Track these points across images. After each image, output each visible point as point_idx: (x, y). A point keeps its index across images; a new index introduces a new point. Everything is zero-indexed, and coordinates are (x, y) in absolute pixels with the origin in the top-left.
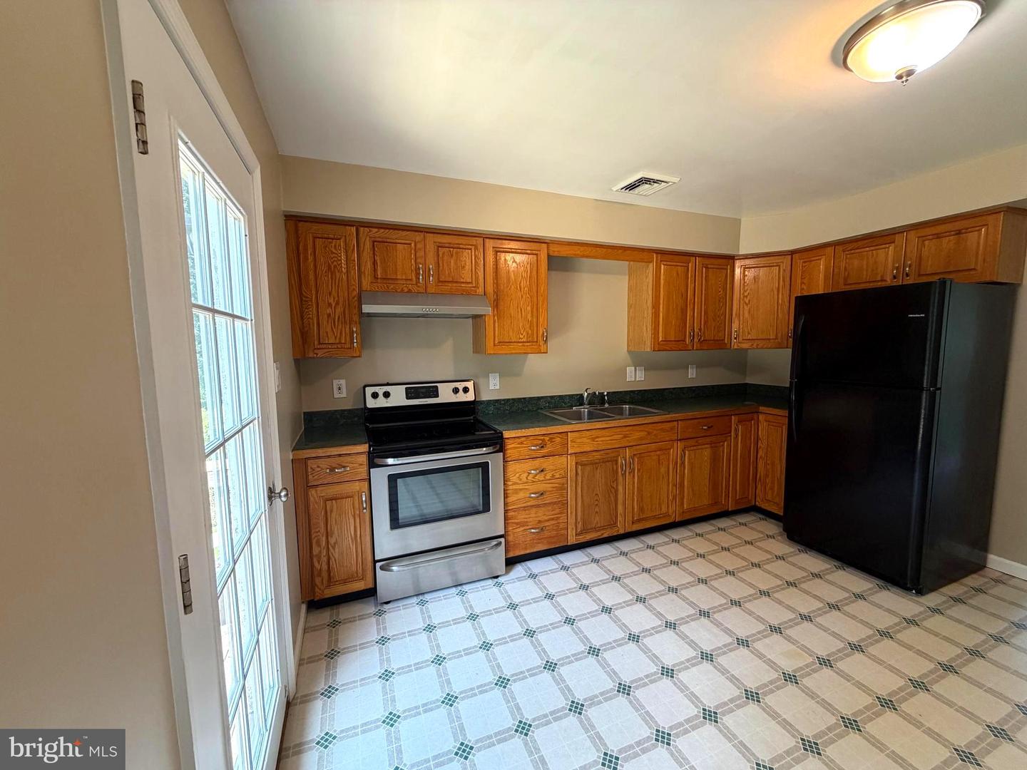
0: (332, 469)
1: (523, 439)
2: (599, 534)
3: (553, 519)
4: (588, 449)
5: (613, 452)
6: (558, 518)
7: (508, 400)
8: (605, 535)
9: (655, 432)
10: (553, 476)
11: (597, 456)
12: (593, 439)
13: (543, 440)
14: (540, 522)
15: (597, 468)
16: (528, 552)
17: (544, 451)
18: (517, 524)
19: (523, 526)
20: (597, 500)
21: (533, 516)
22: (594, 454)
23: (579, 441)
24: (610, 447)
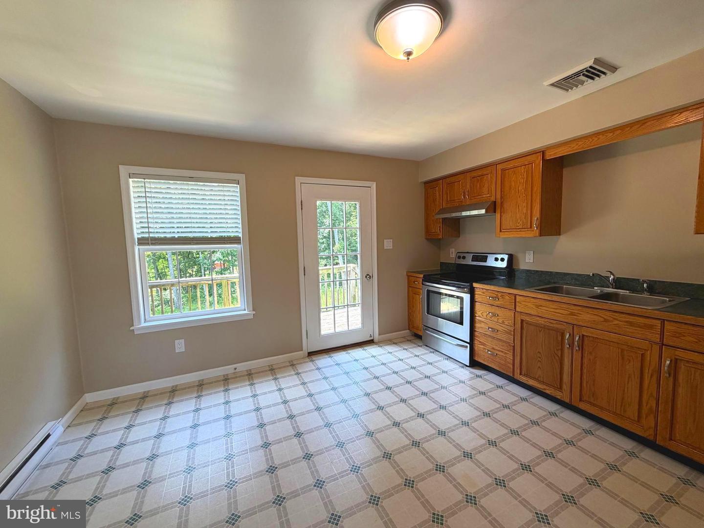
0: (414, 282)
1: (485, 290)
2: (545, 387)
3: (502, 352)
4: (533, 313)
5: (557, 324)
6: (506, 353)
8: (548, 392)
10: (503, 322)
11: (541, 321)
12: (537, 306)
13: (497, 295)
14: (493, 348)
15: (540, 331)
16: (486, 363)
17: (497, 303)
18: (480, 342)
19: (484, 346)
20: (540, 358)
21: (490, 344)
22: (538, 318)
23: (523, 303)
24: (559, 319)
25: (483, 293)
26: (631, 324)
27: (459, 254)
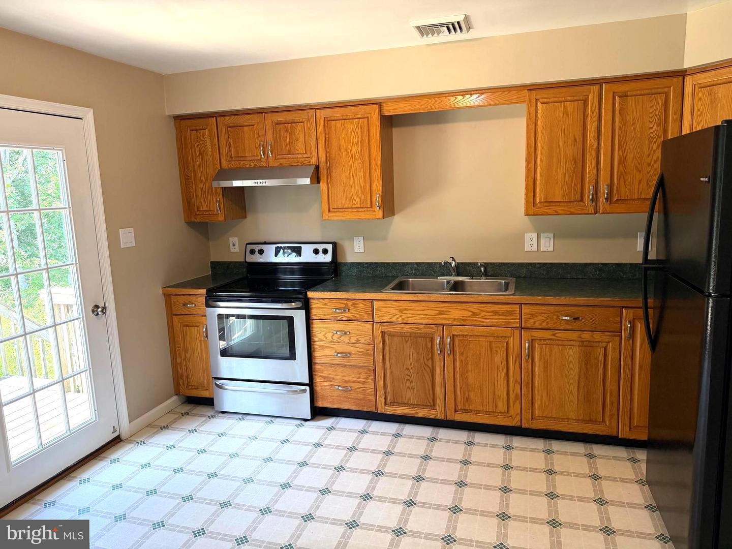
0: (185, 305)
1: (327, 301)
2: (416, 410)
3: (359, 382)
4: (396, 320)
5: (425, 328)
6: (364, 383)
7: (371, 264)
8: (420, 415)
9: (483, 314)
10: (358, 340)
11: (407, 329)
12: (401, 311)
13: (346, 304)
14: (346, 381)
15: (407, 342)
16: (336, 406)
17: (348, 315)
18: (324, 377)
19: (330, 381)
20: (408, 375)
21: (340, 375)
22: (403, 326)
23: (384, 310)
24: (424, 322)
25: (325, 304)
26: (495, 313)
27: (250, 247)
